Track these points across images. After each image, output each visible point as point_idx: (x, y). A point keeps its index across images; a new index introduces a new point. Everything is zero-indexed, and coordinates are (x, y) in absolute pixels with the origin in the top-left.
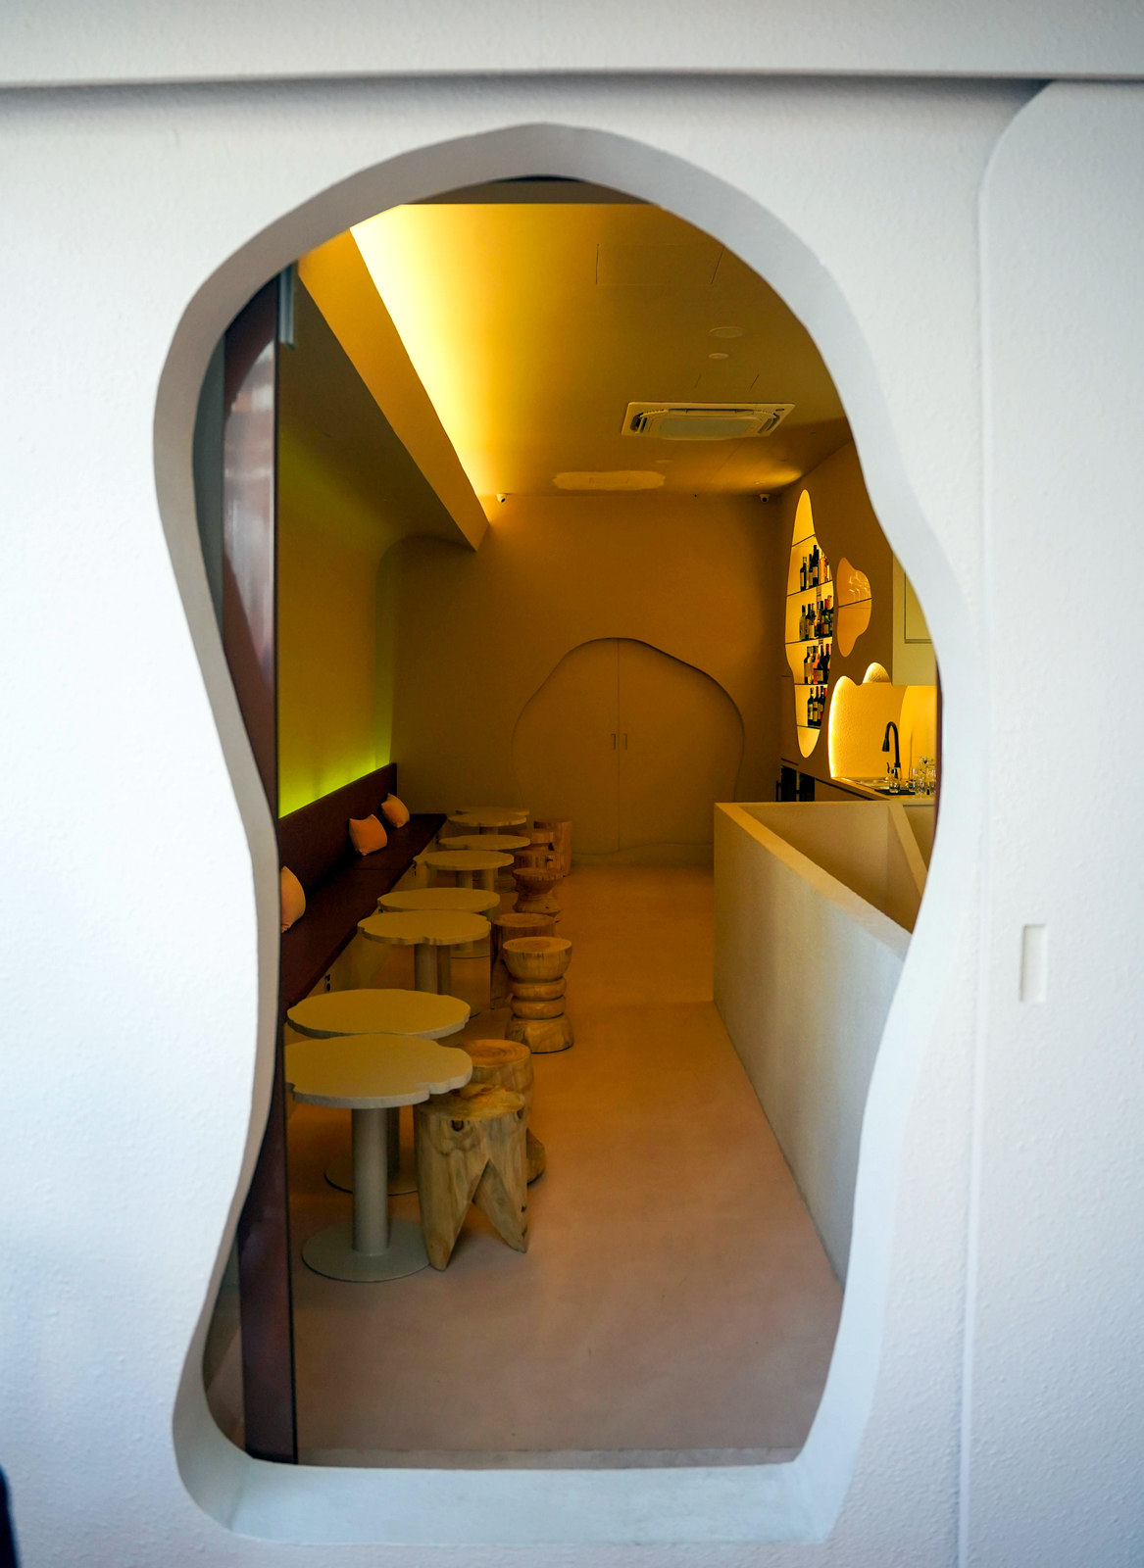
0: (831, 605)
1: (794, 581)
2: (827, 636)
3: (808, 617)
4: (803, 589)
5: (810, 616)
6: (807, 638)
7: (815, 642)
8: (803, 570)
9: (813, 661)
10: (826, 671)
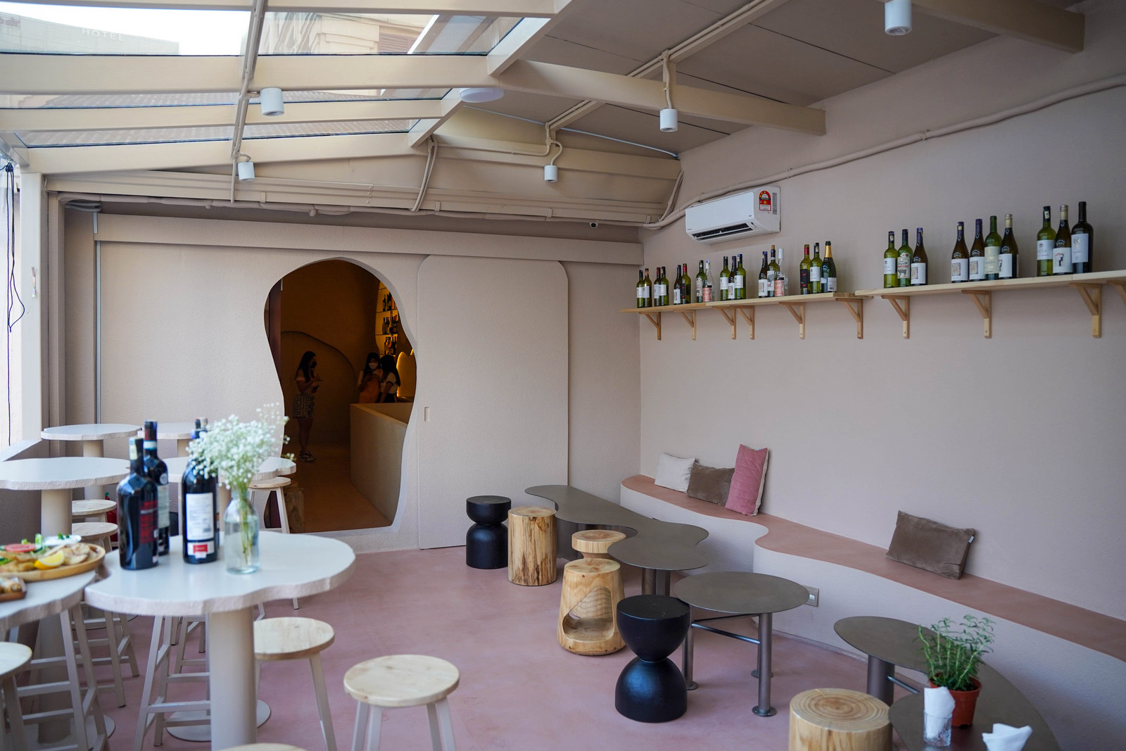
0: (397, 319)
1: (380, 307)
2: (395, 333)
3: (386, 323)
4: (384, 310)
5: (387, 323)
6: (386, 333)
7: (390, 336)
8: (384, 301)
9: (389, 344)
10: (395, 349)
